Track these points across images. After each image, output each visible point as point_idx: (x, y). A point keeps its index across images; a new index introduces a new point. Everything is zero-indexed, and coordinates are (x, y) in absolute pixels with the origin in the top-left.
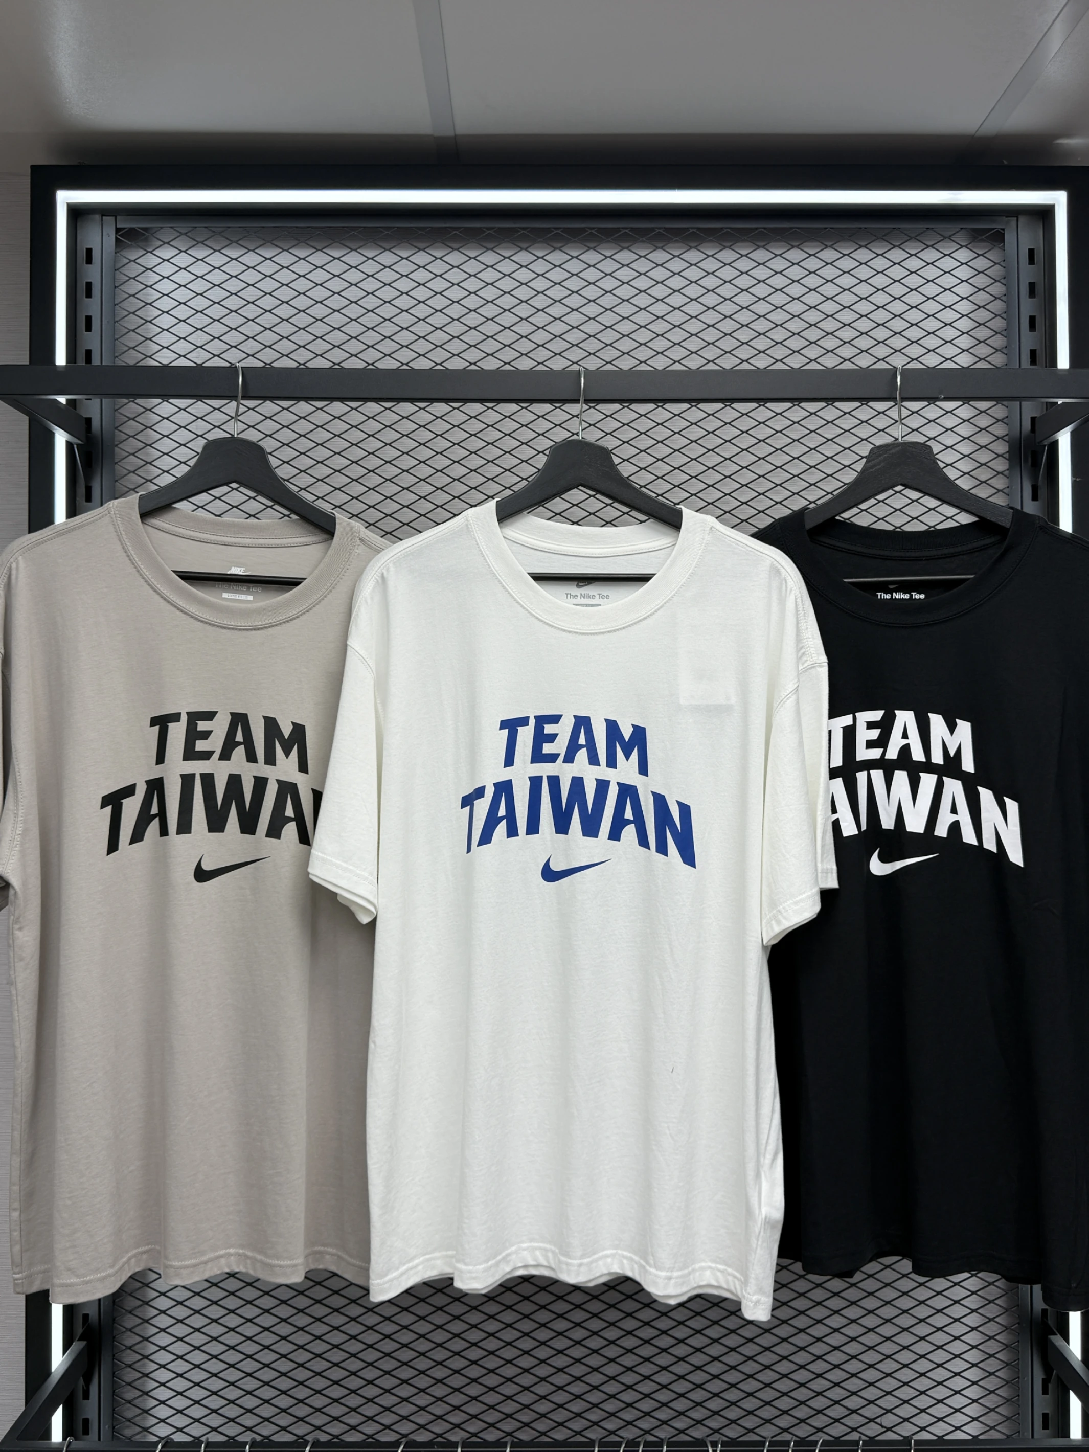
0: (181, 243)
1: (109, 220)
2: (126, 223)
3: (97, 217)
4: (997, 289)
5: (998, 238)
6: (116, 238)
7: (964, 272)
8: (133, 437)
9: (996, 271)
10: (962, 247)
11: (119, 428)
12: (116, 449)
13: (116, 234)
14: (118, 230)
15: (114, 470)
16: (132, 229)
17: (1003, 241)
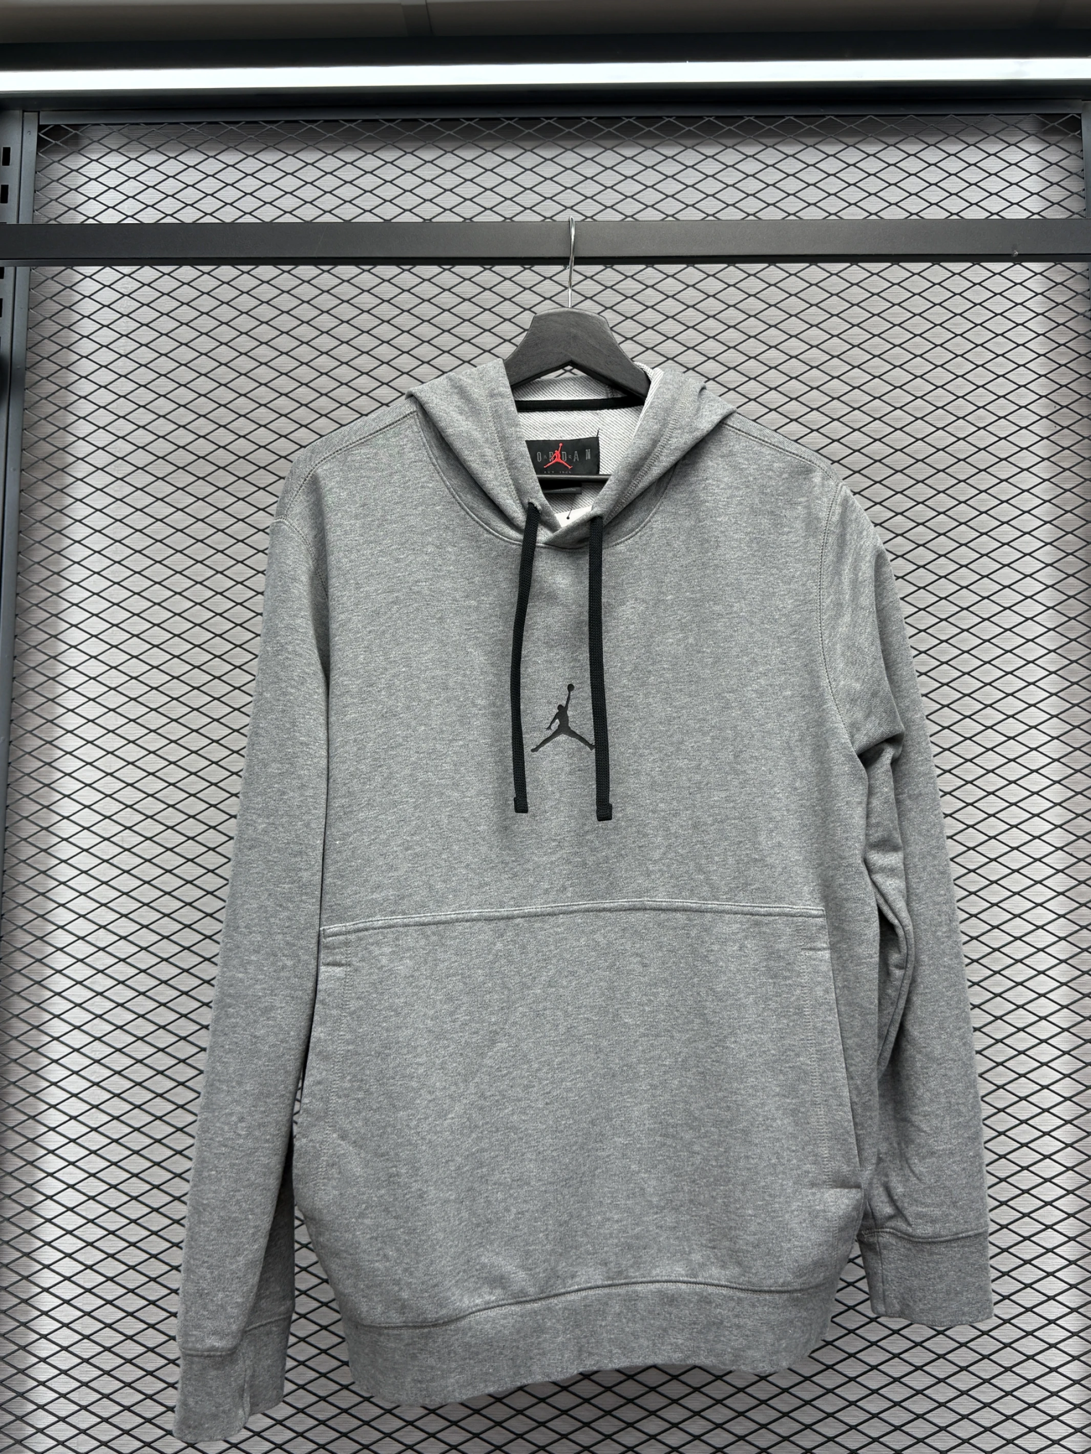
0: (113, 143)
1: (31, 116)
2: (50, 121)
3: (18, 113)
4: (1074, 185)
5: (1074, 125)
6: (39, 137)
7: (1033, 164)
8: (48, 358)
9: (1072, 164)
10: (1030, 135)
11: (33, 349)
12: (28, 374)
13: (39, 131)
14: (41, 128)
15: (23, 395)
16: (57, 127)
17: (1080, 128)
